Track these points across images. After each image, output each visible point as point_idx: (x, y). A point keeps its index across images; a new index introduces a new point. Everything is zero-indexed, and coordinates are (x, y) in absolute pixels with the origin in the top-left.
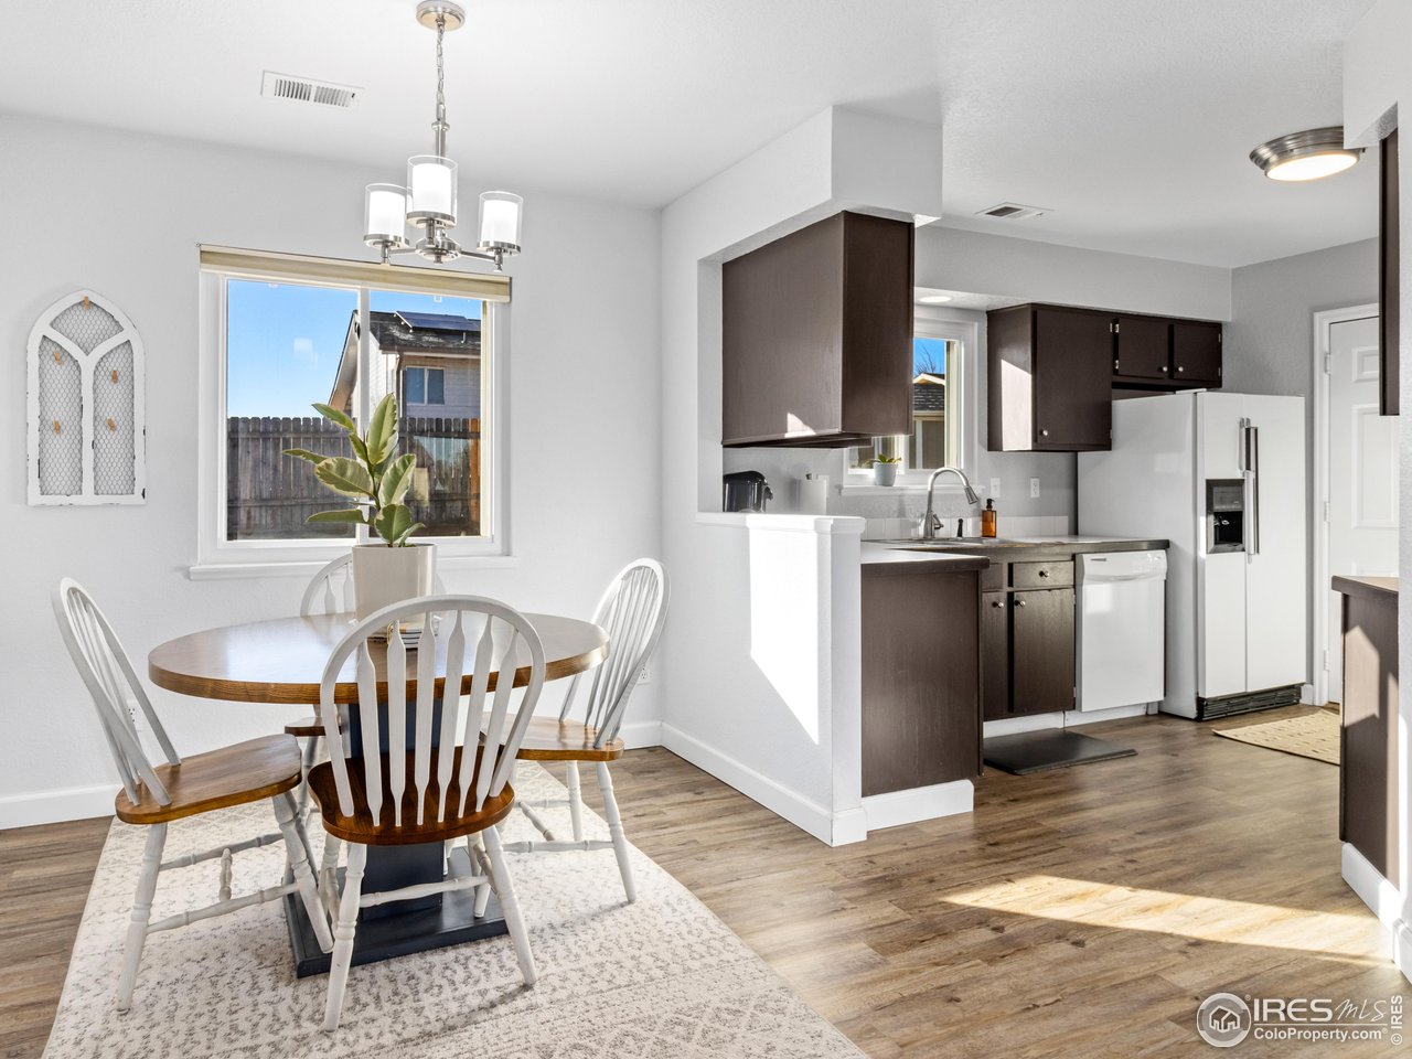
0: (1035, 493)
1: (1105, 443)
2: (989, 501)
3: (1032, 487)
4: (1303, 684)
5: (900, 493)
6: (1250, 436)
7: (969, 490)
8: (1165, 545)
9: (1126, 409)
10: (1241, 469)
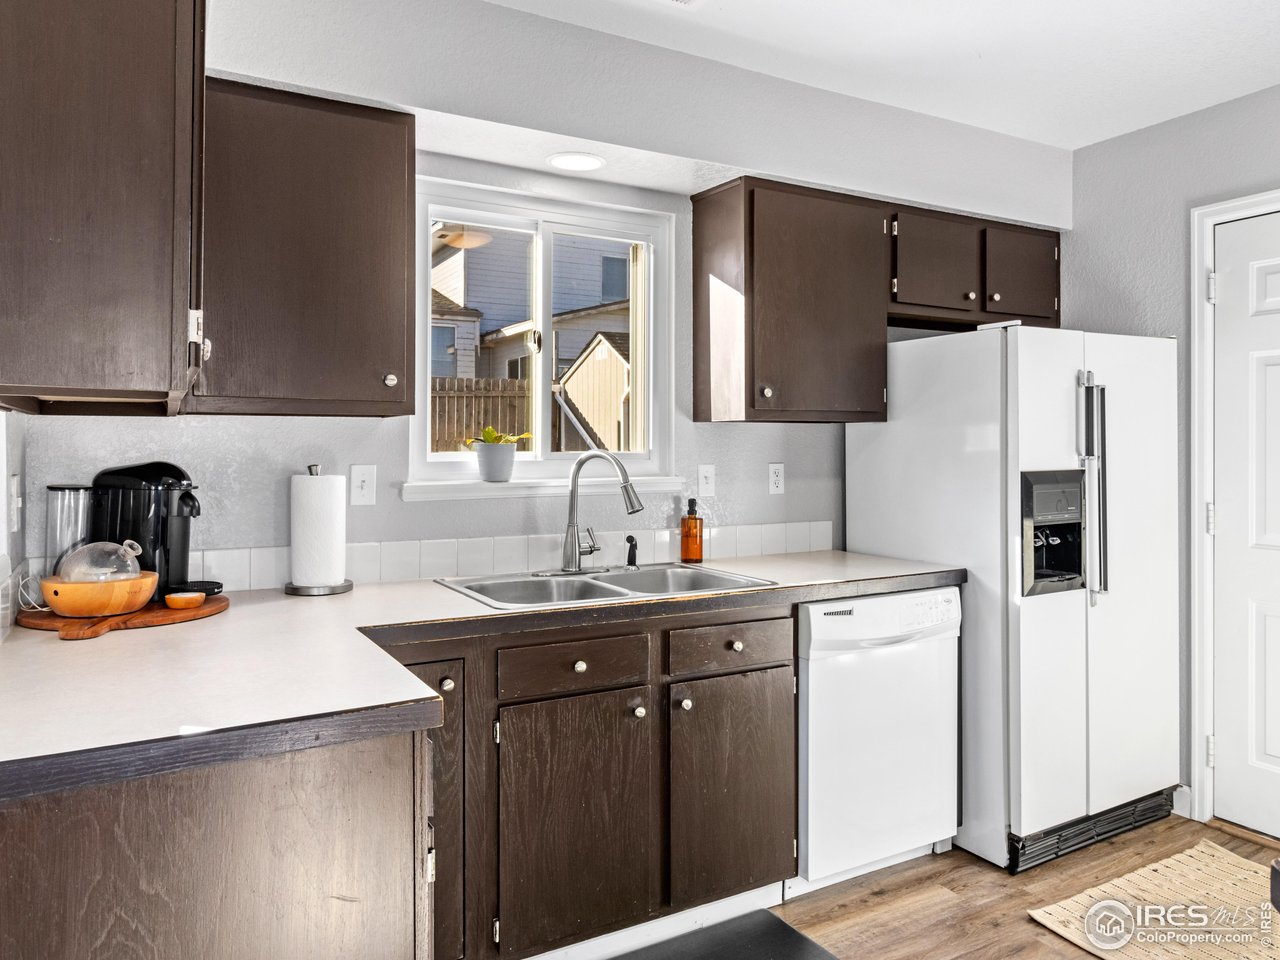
0: (776, 487)
1: (877, 412)
2: (692, 503)
3: (772, 478)
4: (1175, 788)
5: (524, 493)
6: (1092, 399)
7: (627, 488)
8: (960, 578)
9: (907, 354)
10: (1080, 454)
